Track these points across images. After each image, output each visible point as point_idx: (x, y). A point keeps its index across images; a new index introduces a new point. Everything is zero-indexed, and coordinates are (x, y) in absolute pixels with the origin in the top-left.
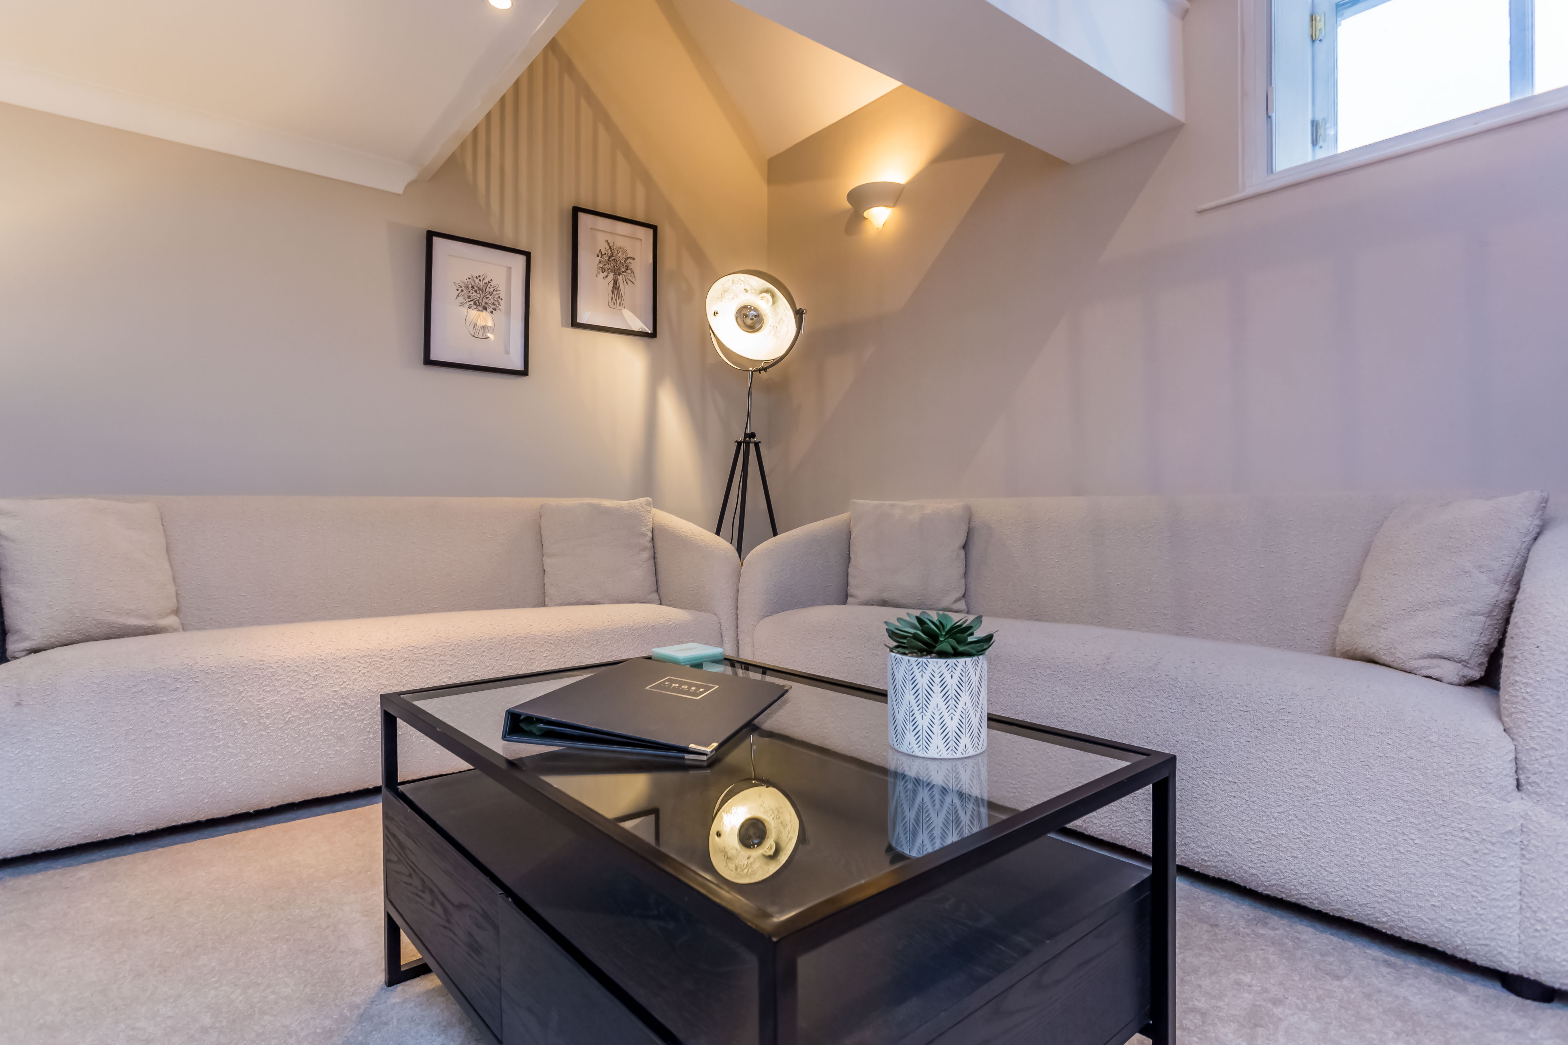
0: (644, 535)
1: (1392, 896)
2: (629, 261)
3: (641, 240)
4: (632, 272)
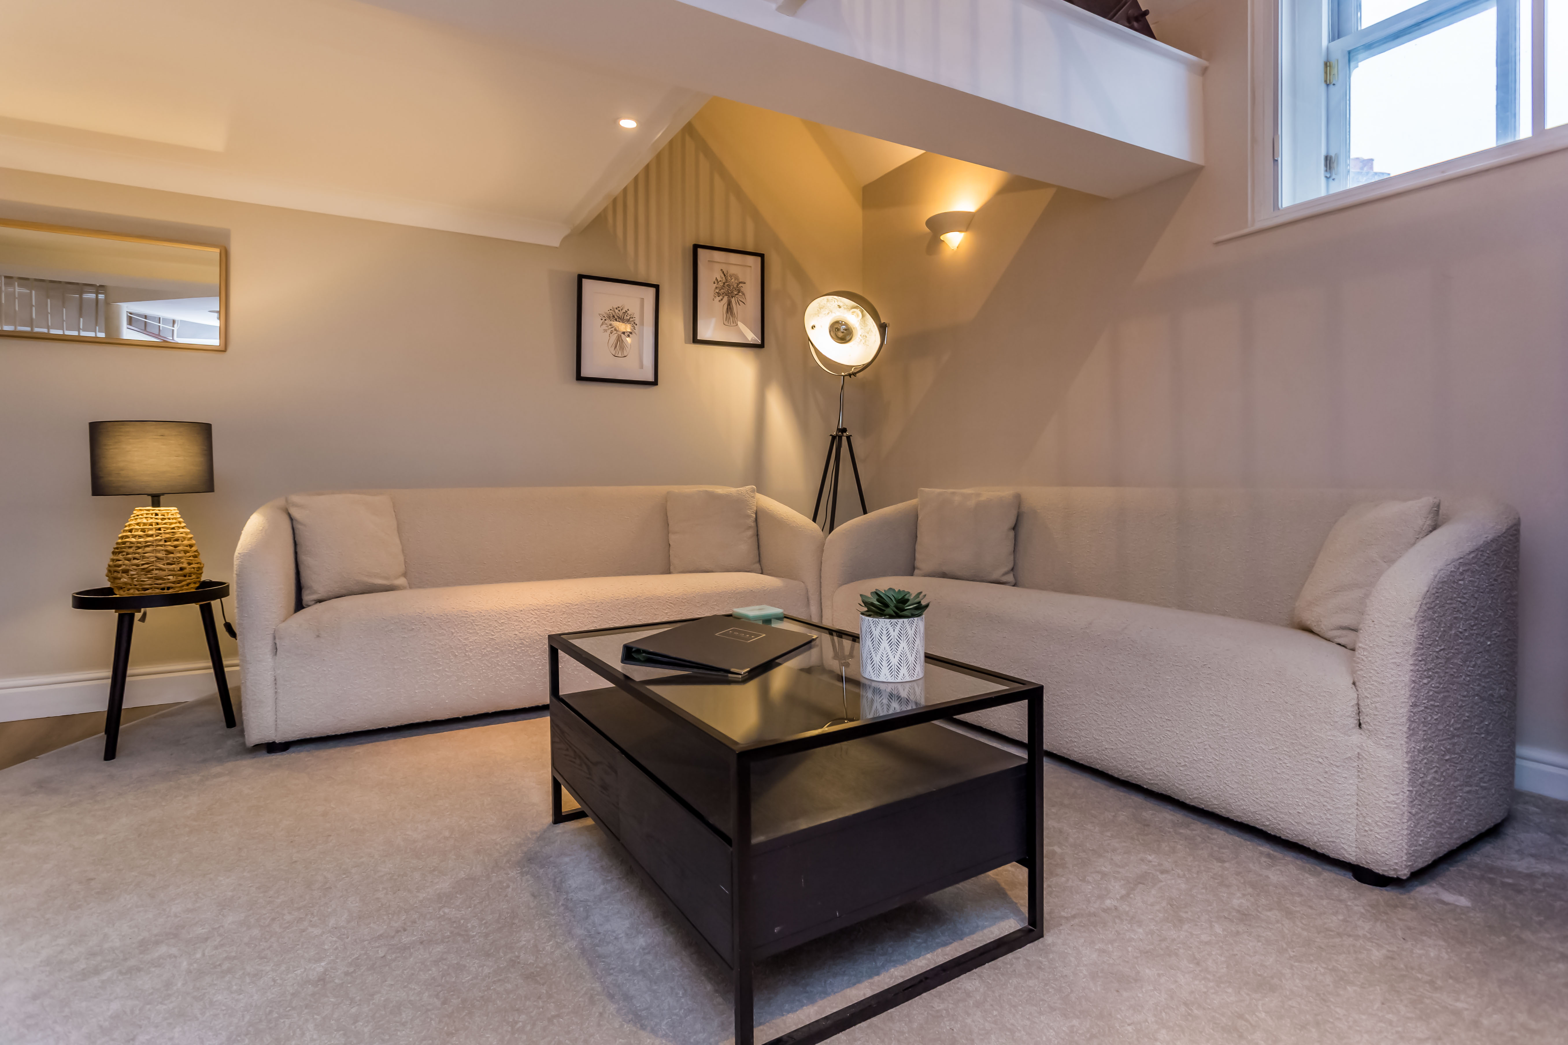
0: (749, 516)
1: (1272, 805)
2: (741, 285)
3: (750, 267)
4: (743, 294)
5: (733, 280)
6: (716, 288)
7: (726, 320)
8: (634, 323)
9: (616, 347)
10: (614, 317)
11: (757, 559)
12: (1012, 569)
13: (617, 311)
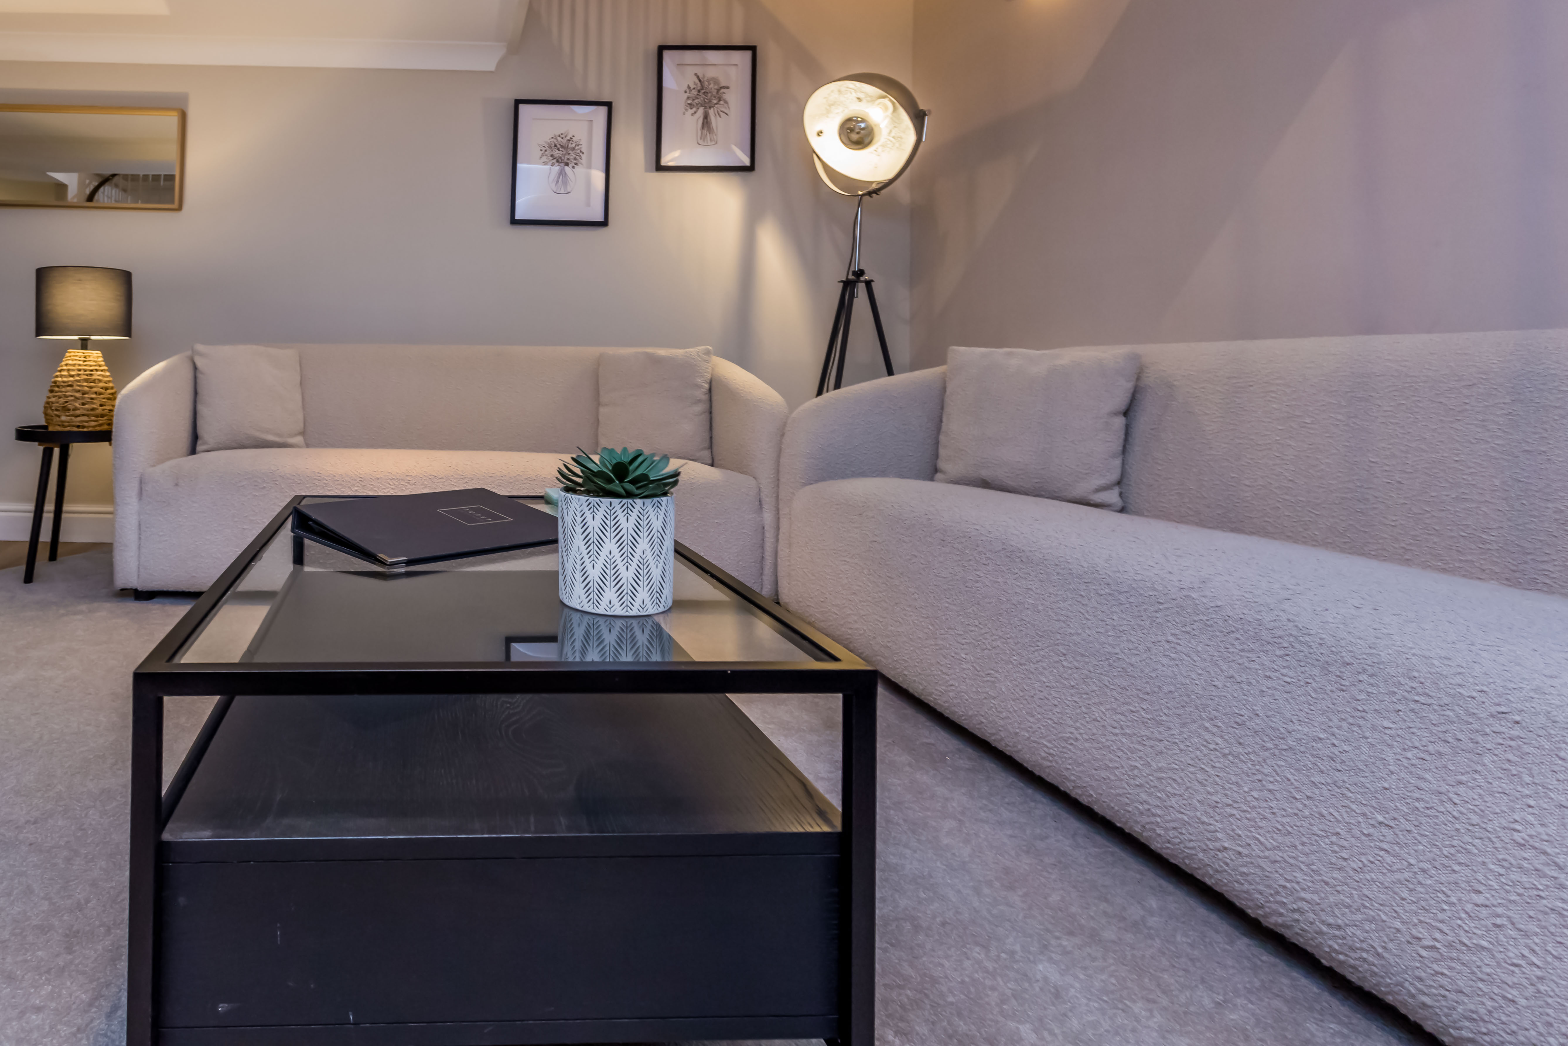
0: (698, 386)
2: (723, 90)
3: (736, 65)
4: (726, 102)
5: (712, 86)
6: (688, 98)
7: (701, 138)
8: (581, 151)
9: (557, 182)
10: (556, 146)
11: (707, 444)
12: (1119, 483)
13: (559, 139)
